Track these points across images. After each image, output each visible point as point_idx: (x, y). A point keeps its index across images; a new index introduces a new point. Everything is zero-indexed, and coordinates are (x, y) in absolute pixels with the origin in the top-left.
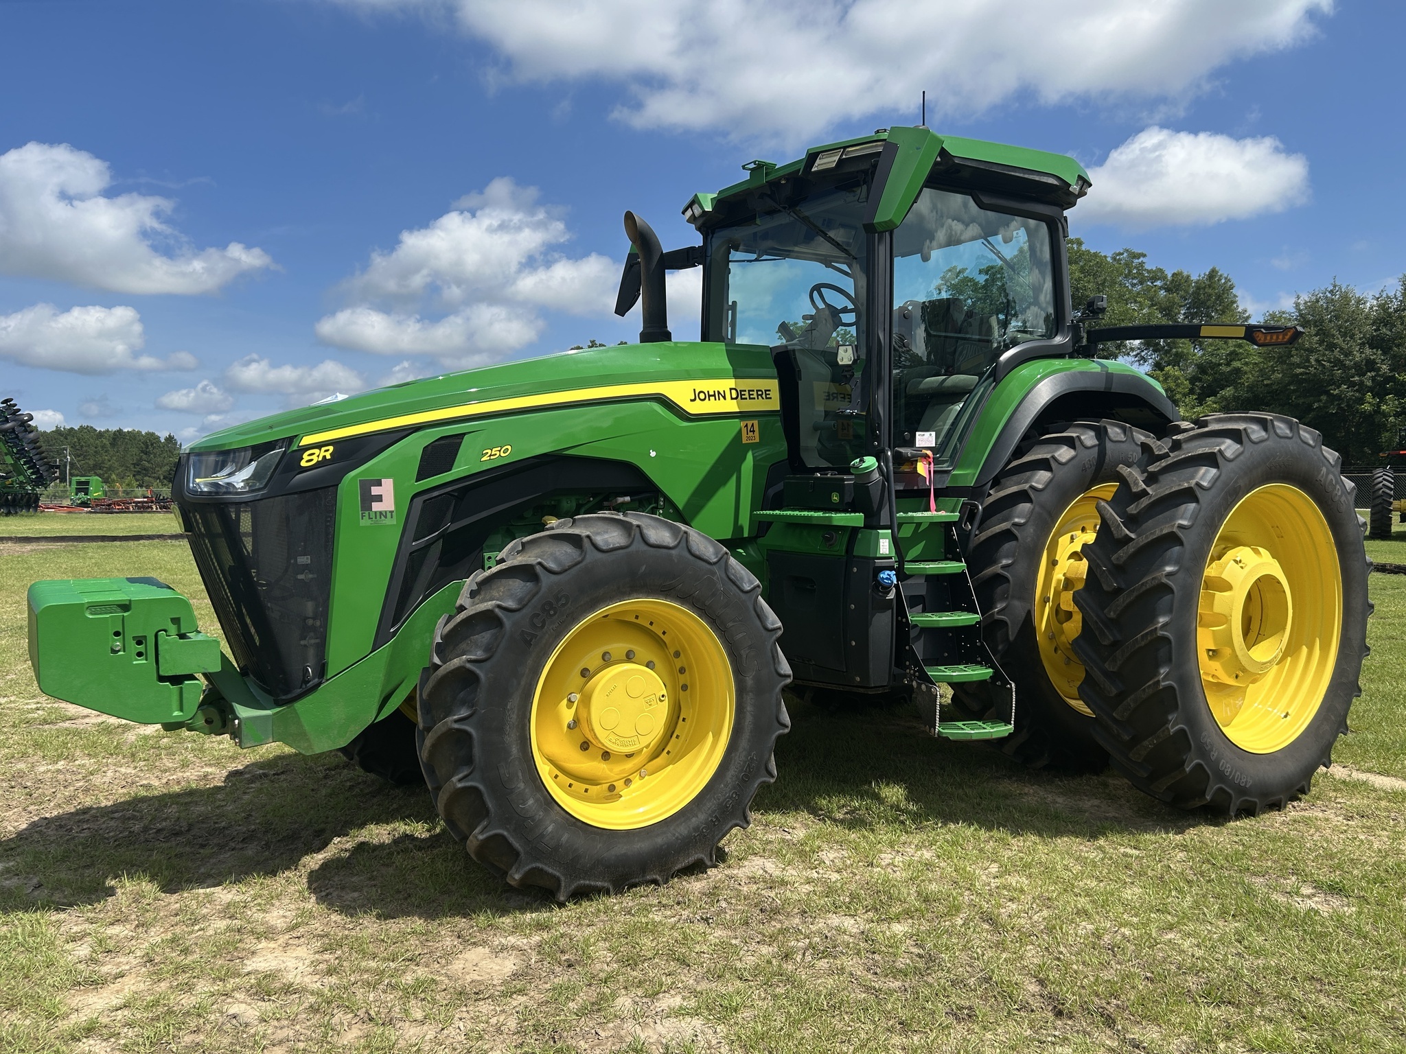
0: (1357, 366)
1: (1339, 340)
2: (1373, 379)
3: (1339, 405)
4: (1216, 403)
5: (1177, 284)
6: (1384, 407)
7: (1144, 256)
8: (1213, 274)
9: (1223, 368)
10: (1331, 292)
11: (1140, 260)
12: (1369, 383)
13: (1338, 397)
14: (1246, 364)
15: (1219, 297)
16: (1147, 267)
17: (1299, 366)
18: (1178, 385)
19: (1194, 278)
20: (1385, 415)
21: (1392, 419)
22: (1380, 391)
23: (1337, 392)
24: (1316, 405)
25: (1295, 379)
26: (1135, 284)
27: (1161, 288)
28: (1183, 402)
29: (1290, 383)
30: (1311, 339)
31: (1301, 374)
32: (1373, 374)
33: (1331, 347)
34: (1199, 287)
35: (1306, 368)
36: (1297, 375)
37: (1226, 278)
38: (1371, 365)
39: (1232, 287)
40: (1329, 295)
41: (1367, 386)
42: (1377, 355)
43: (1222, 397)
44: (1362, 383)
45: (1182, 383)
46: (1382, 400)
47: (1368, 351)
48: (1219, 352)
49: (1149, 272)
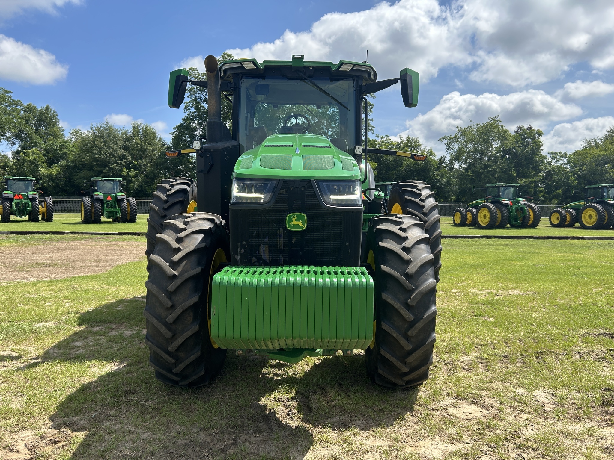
0: (119, 156)
1: (112, 146)
2: (125, 162)
3: (113, 172)
4: (58, 167)
5: (29, 109)
6: (130, 174)
7: (12, 93)
8: (47, 108)
9: (59, 152)
10: (106, 125)
11: (9, 95)
12: (124, 164)
13: (112, 169)
14: (69, 151)
15: (51, 119)
16: (13, 98)
17: (96, 154)
18: (39, 158)
19: (39, 108)
20: (130, 177)
21: (133, 179)
22: (128, 167)
23: (112, 166)
24: (104, 171)
25: (96, 160)
26: (7, 106)
27: (22, 110)
28: (41, 166)
29: (93, 161)
30: (100, 143)
31: (97, 158)
32: (125, 160)
33: (109, 148)
34: (41, 113)
35: (100, 155)
36: (96, 158)
37: (54, 111)
38: (123, 157)
39: (57, 115)
40: (105, 126)
41: (123, 165)
42: (126, 153)
43: (61, 164)
44: (121, 163)
45: (41, 157)
46: (130, 171)
47: (123, 151)
48: (56, 144)
49: (14, 101)
